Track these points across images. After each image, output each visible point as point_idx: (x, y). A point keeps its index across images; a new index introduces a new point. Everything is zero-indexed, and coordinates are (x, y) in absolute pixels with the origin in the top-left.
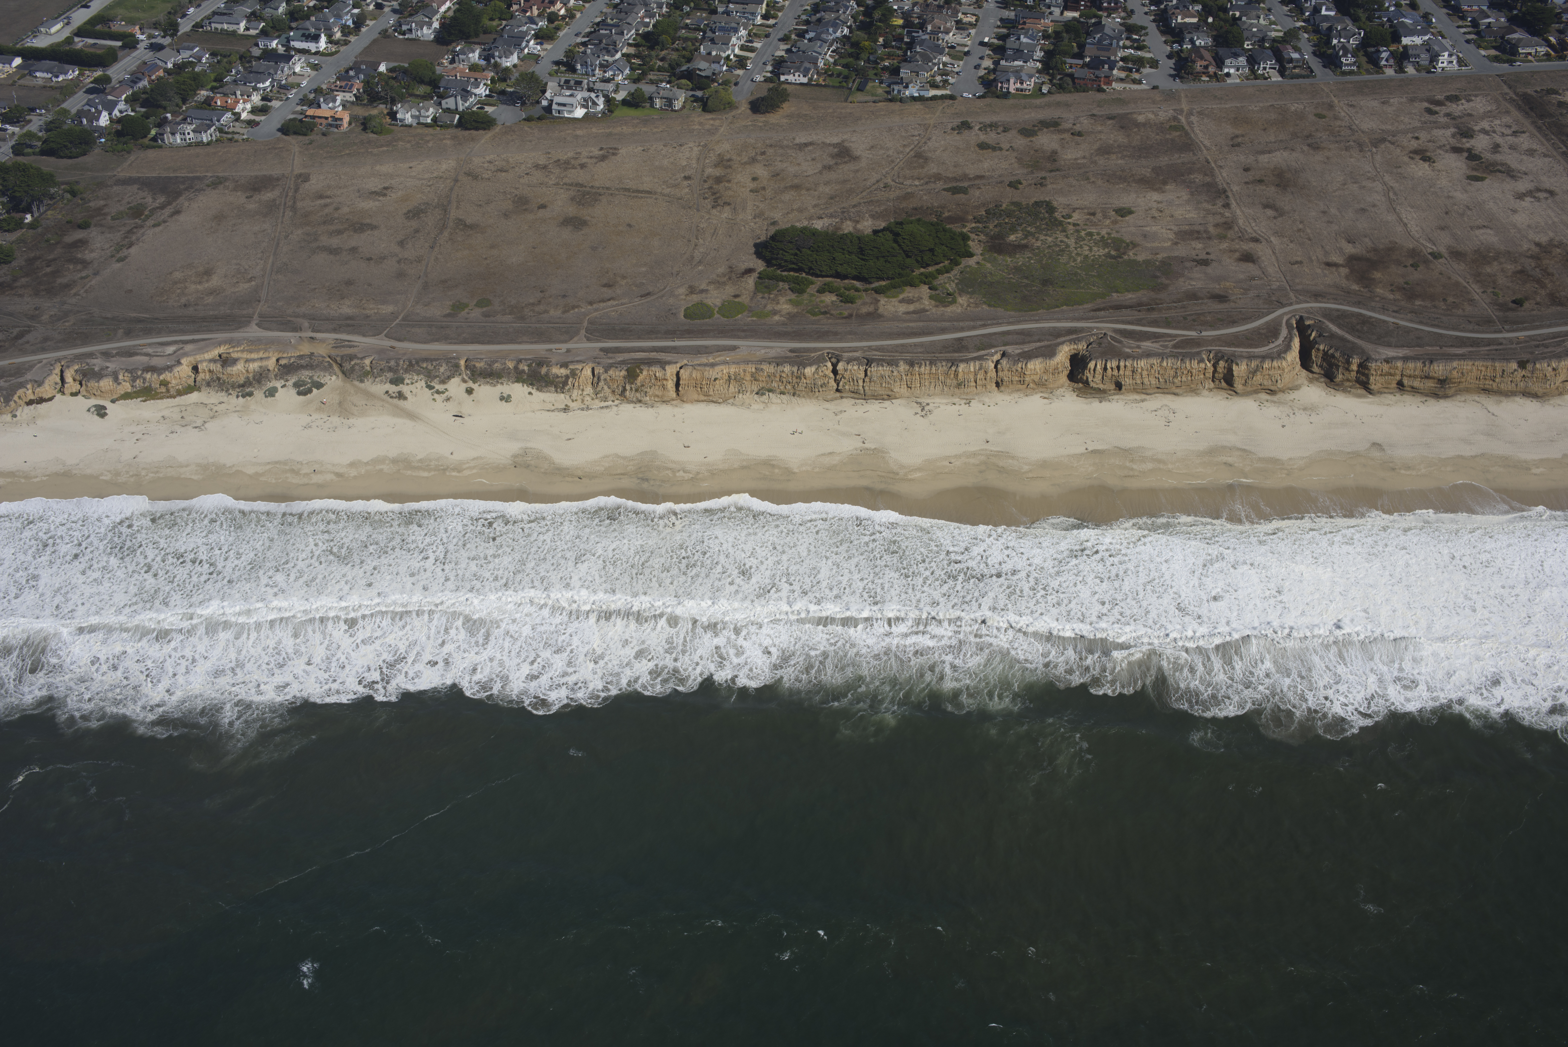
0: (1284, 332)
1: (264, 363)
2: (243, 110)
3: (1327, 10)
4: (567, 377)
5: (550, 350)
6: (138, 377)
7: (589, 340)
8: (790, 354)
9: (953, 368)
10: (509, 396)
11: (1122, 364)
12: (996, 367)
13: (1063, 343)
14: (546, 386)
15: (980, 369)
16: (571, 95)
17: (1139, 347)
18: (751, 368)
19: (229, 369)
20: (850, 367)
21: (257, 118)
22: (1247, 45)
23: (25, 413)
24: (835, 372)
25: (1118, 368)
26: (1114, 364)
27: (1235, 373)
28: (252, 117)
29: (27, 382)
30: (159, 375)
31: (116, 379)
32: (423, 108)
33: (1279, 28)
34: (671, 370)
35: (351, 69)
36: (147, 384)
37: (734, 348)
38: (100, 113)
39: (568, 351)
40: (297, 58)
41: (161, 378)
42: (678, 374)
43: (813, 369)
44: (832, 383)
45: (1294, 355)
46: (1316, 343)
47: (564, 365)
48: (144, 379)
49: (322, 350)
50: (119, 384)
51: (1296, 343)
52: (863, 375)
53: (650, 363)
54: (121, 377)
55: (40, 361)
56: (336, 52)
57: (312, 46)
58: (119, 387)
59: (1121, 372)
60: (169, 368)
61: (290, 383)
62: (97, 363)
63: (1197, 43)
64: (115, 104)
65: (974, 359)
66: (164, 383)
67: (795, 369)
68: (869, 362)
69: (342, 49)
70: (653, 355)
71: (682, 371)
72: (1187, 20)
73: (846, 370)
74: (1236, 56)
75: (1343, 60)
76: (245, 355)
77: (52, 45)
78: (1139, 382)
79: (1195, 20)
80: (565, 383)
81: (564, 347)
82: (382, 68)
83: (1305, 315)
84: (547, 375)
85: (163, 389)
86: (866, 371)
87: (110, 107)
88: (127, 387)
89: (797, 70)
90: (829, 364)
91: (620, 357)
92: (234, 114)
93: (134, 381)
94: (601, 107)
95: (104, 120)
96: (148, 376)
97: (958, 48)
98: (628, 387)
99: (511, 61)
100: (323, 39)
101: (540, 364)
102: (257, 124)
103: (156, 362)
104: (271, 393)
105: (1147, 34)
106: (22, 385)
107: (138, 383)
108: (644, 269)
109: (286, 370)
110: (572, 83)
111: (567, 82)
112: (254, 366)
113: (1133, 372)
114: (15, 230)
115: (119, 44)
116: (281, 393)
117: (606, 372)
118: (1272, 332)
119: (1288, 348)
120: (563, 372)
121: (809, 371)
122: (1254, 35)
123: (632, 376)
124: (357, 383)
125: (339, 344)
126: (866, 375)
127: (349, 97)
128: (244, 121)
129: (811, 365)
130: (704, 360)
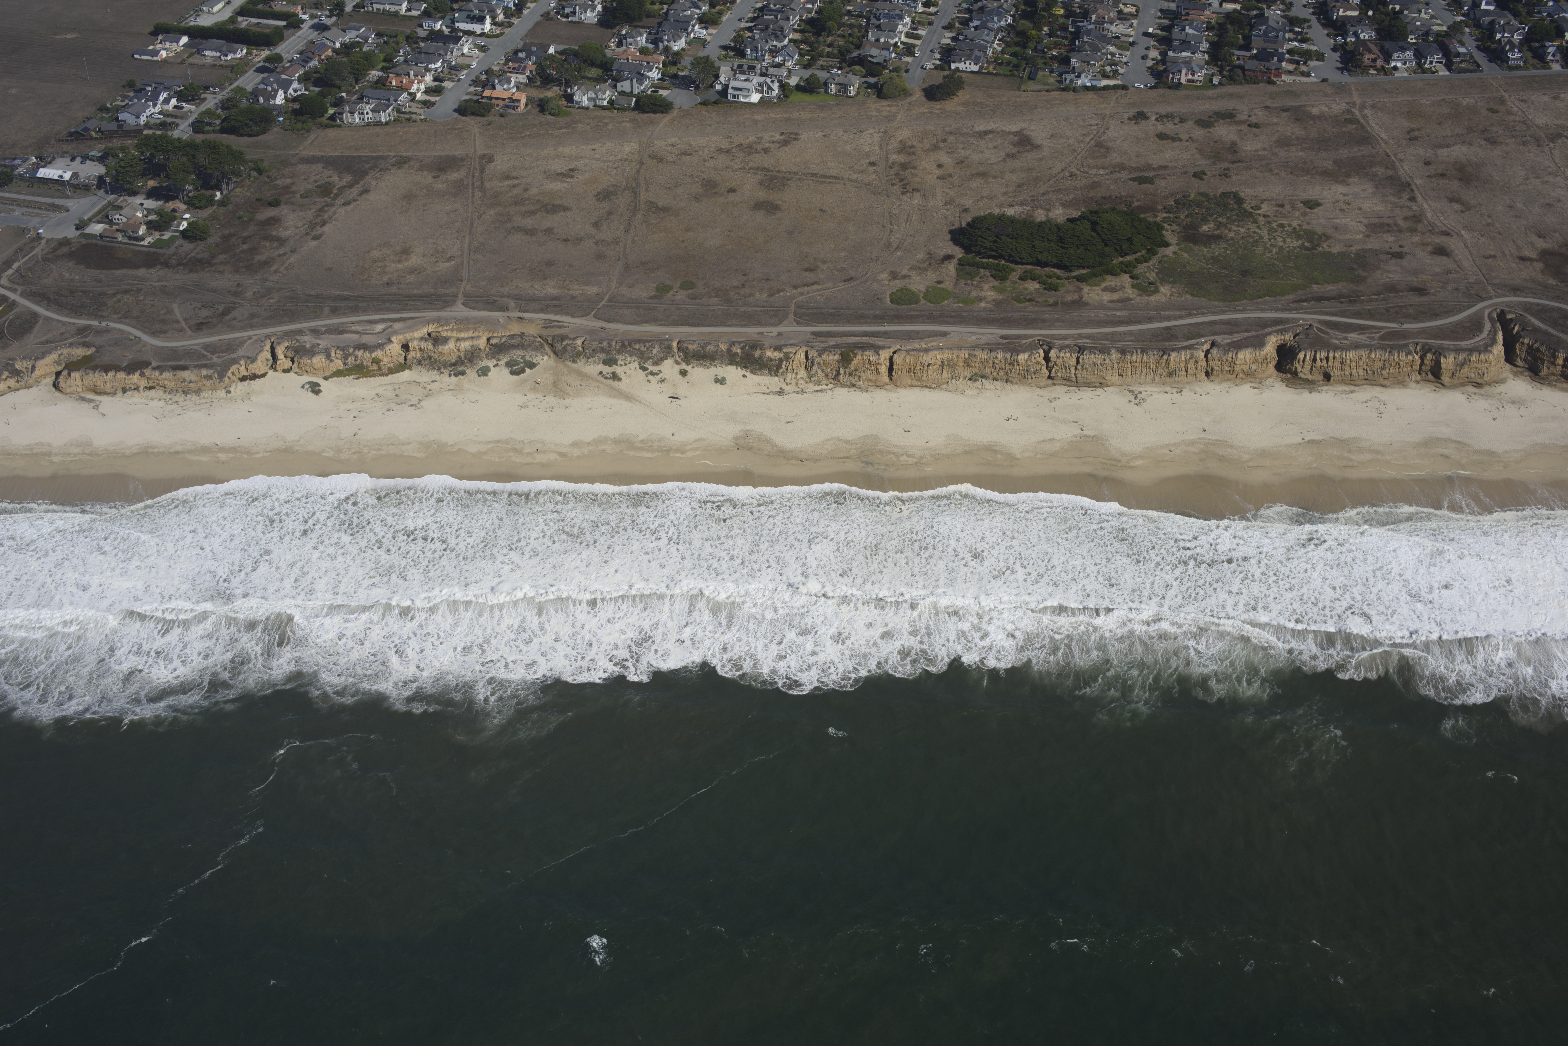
0: (1488, 326)
1: (476, 342)
2: (418, 90)
3: (1487, 4)
4: (781, 360)
5: (762, 333)
6: (350, 355)
7: (798, 323)
8: (1001, 341)
9: (1165, 357)
10: (724, 379)
11: (1331, 355)
12: (1206, 356)
13: (1270, 333)
14: (760, 369)
15: (1191, 358)
16: (747, 80)
17: (1346, 338)
18: (964, 354)
19: (441, 347)
20: (1062, 354)
21: (433, 99)
22: (1411, 39)
23: (240, 388)
24: (1047, 359)
25: (1327, 359)
26: (1323, 355)
27: (1443, 366)
28: (427, 98)
29: (240, 358)
30: (371, 353)
31: (328, 357)
32: (600, 90)
33: (1439, 22)
34: (885, 355)
35: (521, 51)
36: (358, 362)
37: (945, 334)
38: (276, 92)
39: (780, 334)
40: (464, 39)
41: (373, 355)
42: (891, 359)
43: (1026, 355)
44: (1045, 371)
45: (1499, 349)
46: (1521, 337)
47: (778, 348)
48: (356, 357)
49: (531, 330)
50: (332, 361)
51: (1500, 336)
52: (1074, 363)
53: (864, 347)
54: (333, 354)
55: (250, 338)
56: (502, 34)
57: (477, 28)
58: (332, 364)
59: (1330, 363)
60: (381, 346)
61: (502, 362)
62: (308, 340)
63: (1362, 36)
64: (290, 83)
65: (1185, 348)
66: (376, 361)
67: (1008, 355)
68: (1081, 350)
69: (507, 30)
70: (865, 339)
71: (896, 356)
72: (1349, 13)
73: (1058, 357)
74: (1403, 49)
75: (1510, 54)
76: (455, 334)
77: (216, 24)
78: (1347, 373)
79: (1356, 13)
80: (779, 366)
81: (775, 330)
82: (551, 50)
83: (1506, 309)
84: (761, 357)
85: (375, 367)
86: (1078, 359)
87: (285, 85)
88: (339, 364)
89: (969, 57)
90: (1041, 351)
91: (833, 341)
92: (410, 94)
93: (346, 358)
94: (775, 92)
95: (280, 99)
96: (360, 353)
97: (1123, 39)
98: (842, 371)
99: (678, 45)
100: (488, 20)
101: (754, 347)
102: (433, 104)
103: (366, 339)
104: (484, 372)
105: (1310, 27)
106: (235, 361)
107: (350, 360)
108: (843, 254)
109: (497, 350)
110: (745, 68)
111: (740, 66)
112: (465, 345)
113: (1342, 363)
114: (206, 207)
115: (284, 23)
116: (493, 372)
117: (820, 355)
118: (1475, 326)
119: (1494, 342)
120: (777, 355)
121: (1022, 357)
122: (1418, 28)
123: (845, 360)
124: (569, 363)
125: (548, 325)
126: (1078, 362)
127: (523, 78)
128: (419, 102)
129: (1024, 352)
130: (916, 345)
